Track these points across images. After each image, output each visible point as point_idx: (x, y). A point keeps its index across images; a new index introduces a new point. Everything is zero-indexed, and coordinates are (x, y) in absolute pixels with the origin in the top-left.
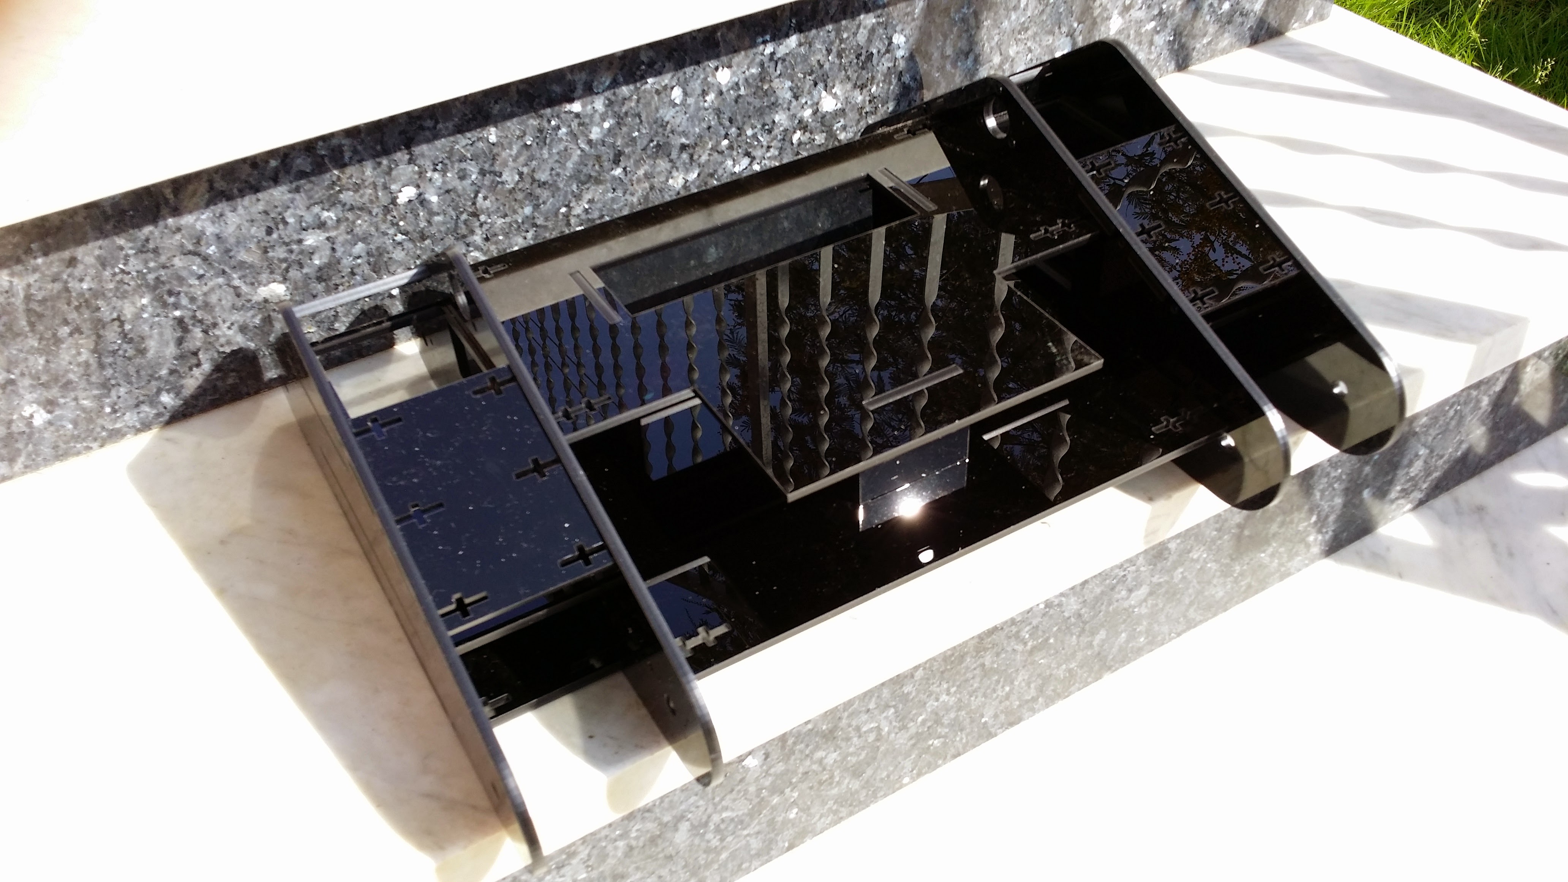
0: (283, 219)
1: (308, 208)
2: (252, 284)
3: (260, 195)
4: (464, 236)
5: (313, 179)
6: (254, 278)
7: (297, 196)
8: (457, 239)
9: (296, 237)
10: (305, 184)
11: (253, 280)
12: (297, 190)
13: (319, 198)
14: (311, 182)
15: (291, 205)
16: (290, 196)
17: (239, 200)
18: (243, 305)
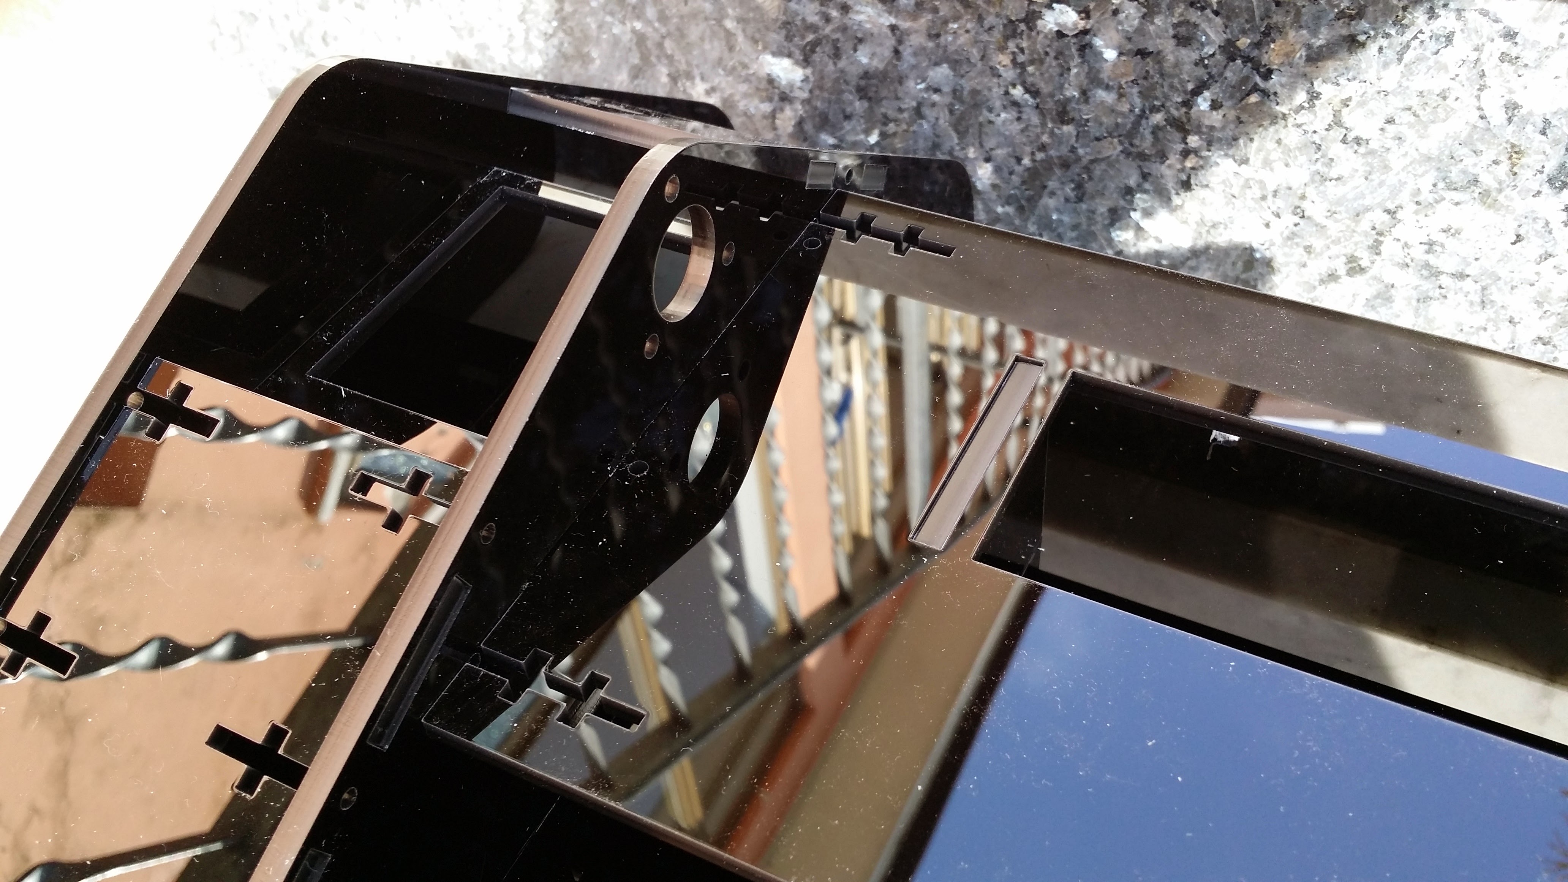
2: (756, 42)
4: (1142, 157)
6: (759, 32)
8: (1127, 154)
11: (757, 36)
18: (735, 68)
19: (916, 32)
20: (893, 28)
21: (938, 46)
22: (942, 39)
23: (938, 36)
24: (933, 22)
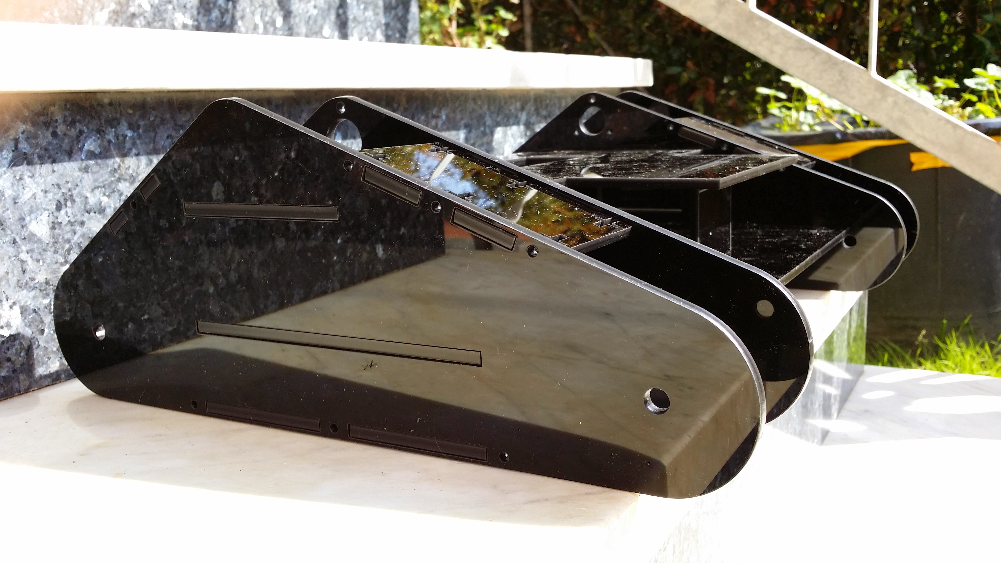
0: (71, 196)
1: (93, 190)
2: (38, 261)
3: (56, 167)
5: (99, 161)
6: (40, 253)
7: (85, 176)
9: (79, 218)
11: (39, 257)
13: (103, 182)
14: (97, 164)
15: (79, 184)
16: (79, 173)
17: (38, 167)
18: (27, 283)
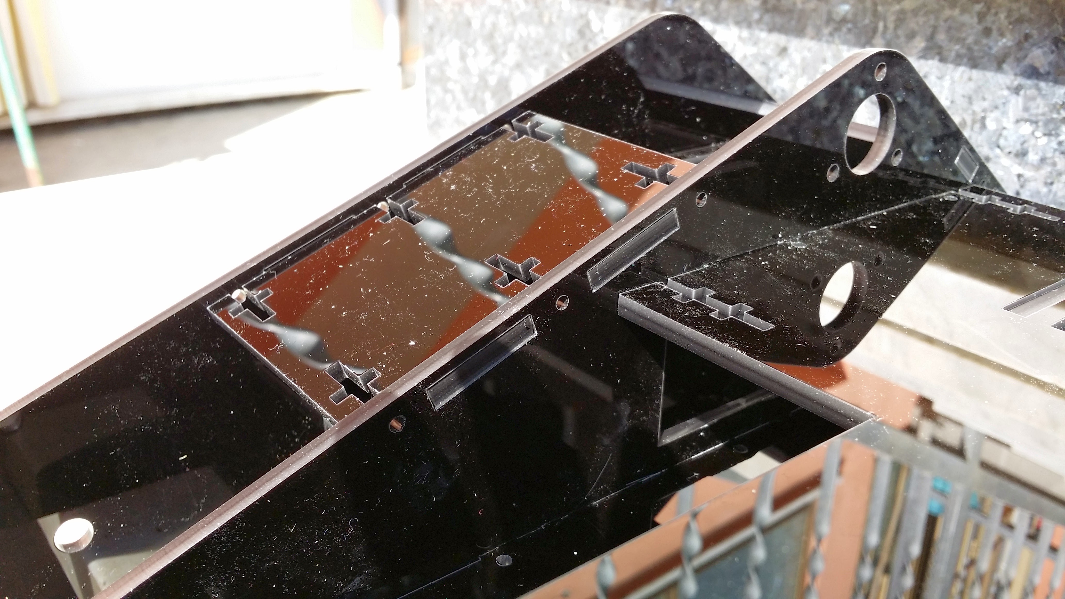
10: (1030, 88)
12: (1017, 90)
19: (1035, 180)
20: (1019, 176)
21: (1050, 191)
22: (1054, 187)
23: (1052, 183)
24: (1051, 173)
